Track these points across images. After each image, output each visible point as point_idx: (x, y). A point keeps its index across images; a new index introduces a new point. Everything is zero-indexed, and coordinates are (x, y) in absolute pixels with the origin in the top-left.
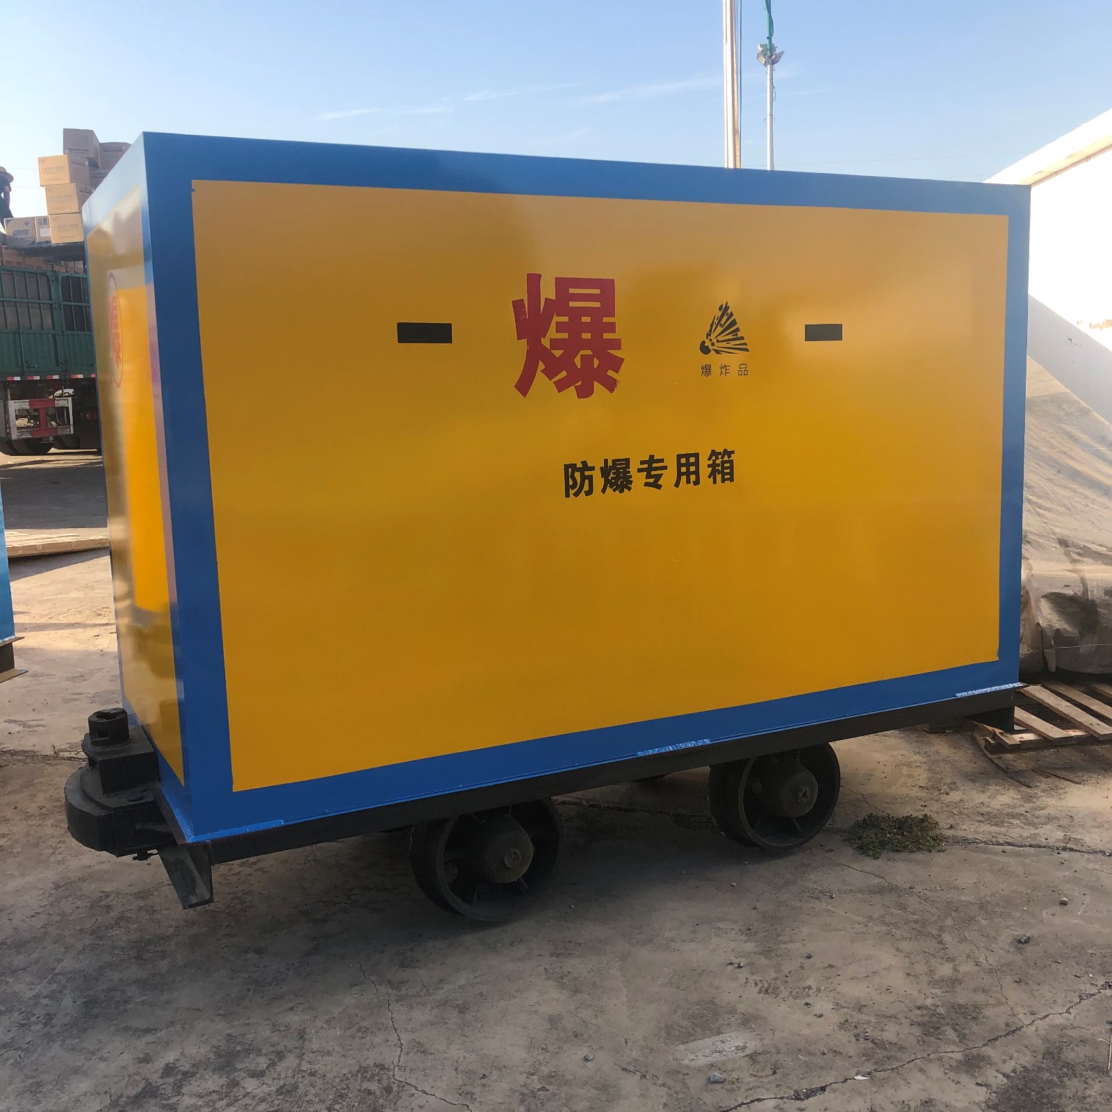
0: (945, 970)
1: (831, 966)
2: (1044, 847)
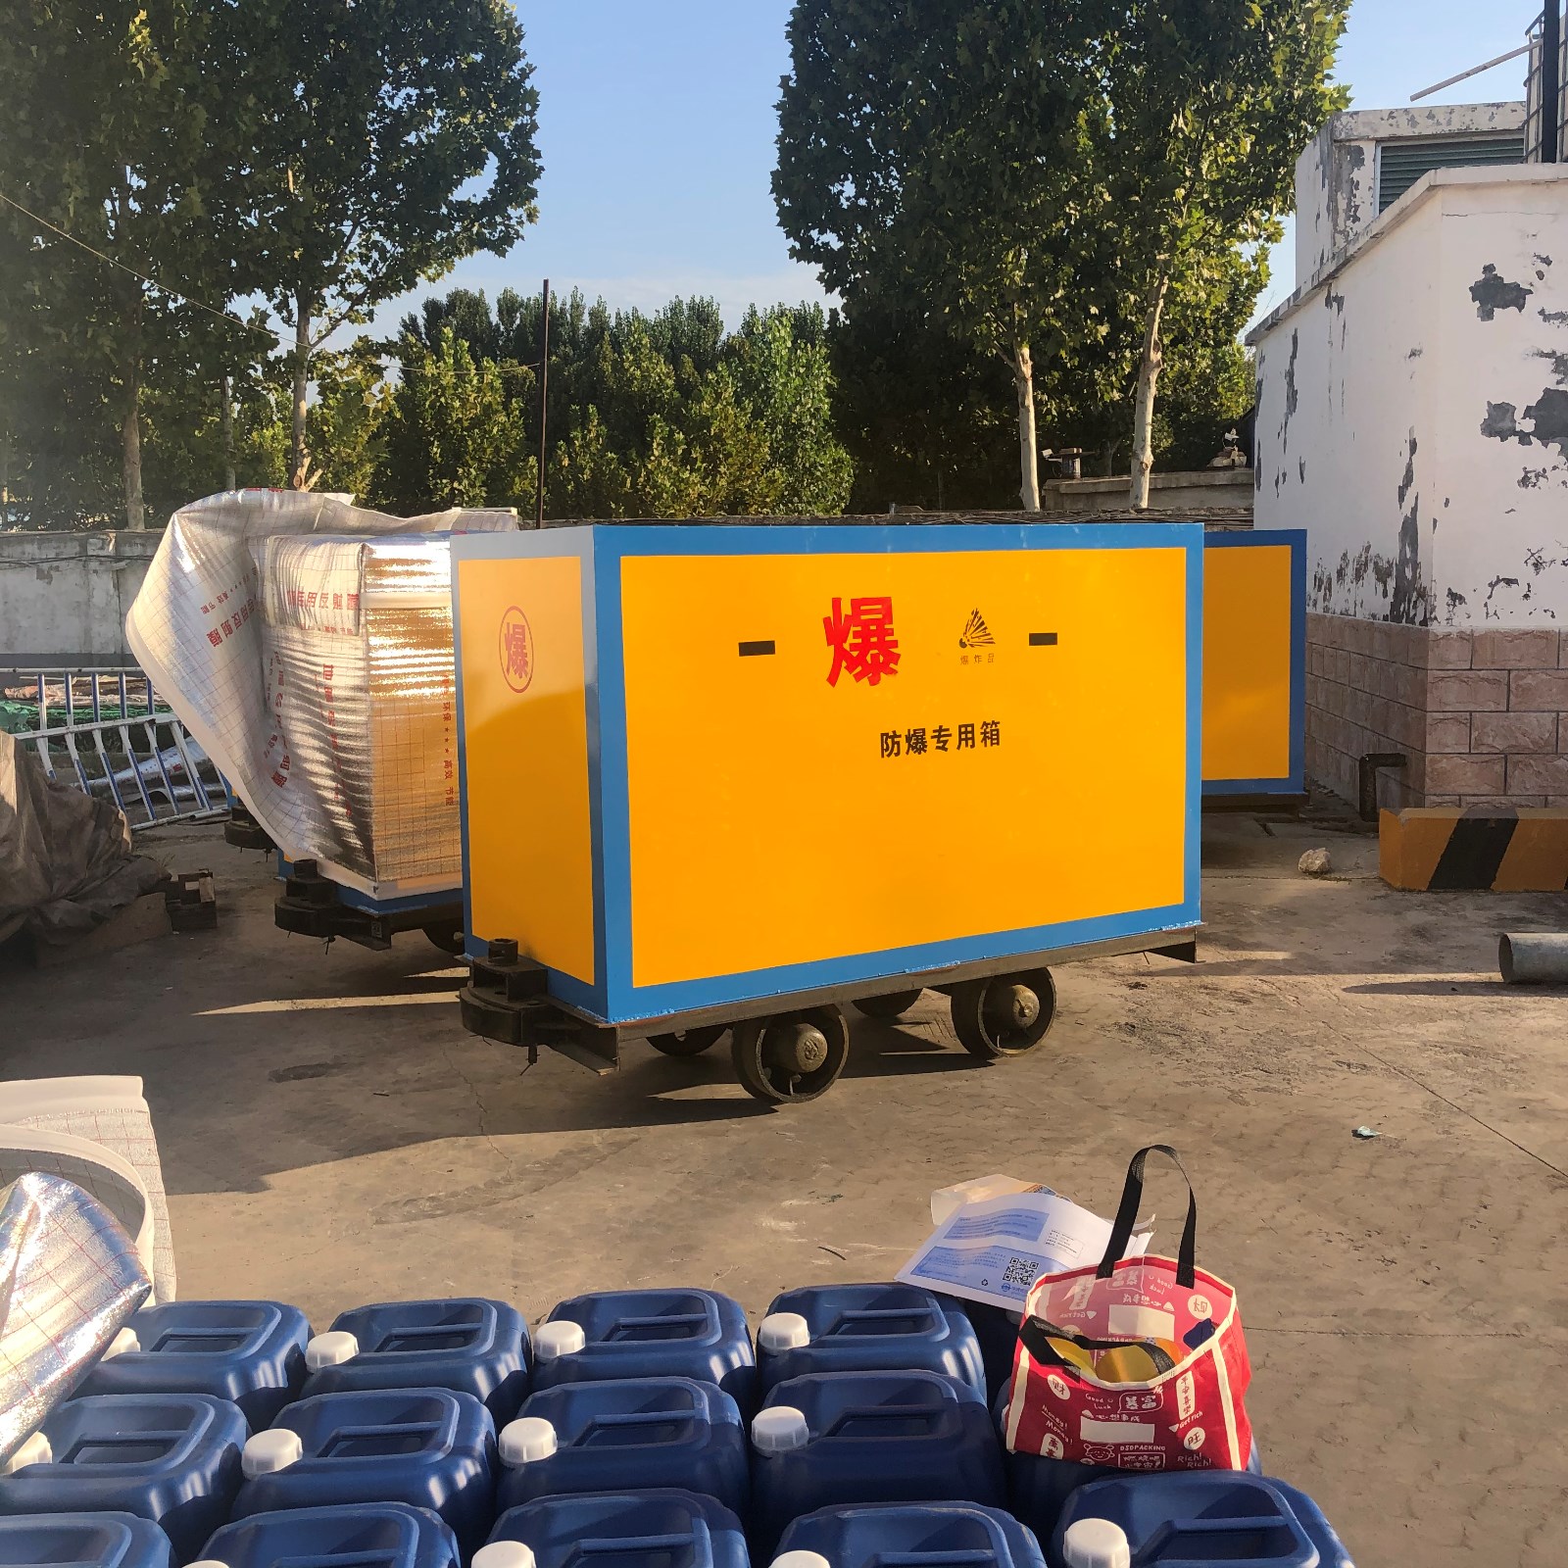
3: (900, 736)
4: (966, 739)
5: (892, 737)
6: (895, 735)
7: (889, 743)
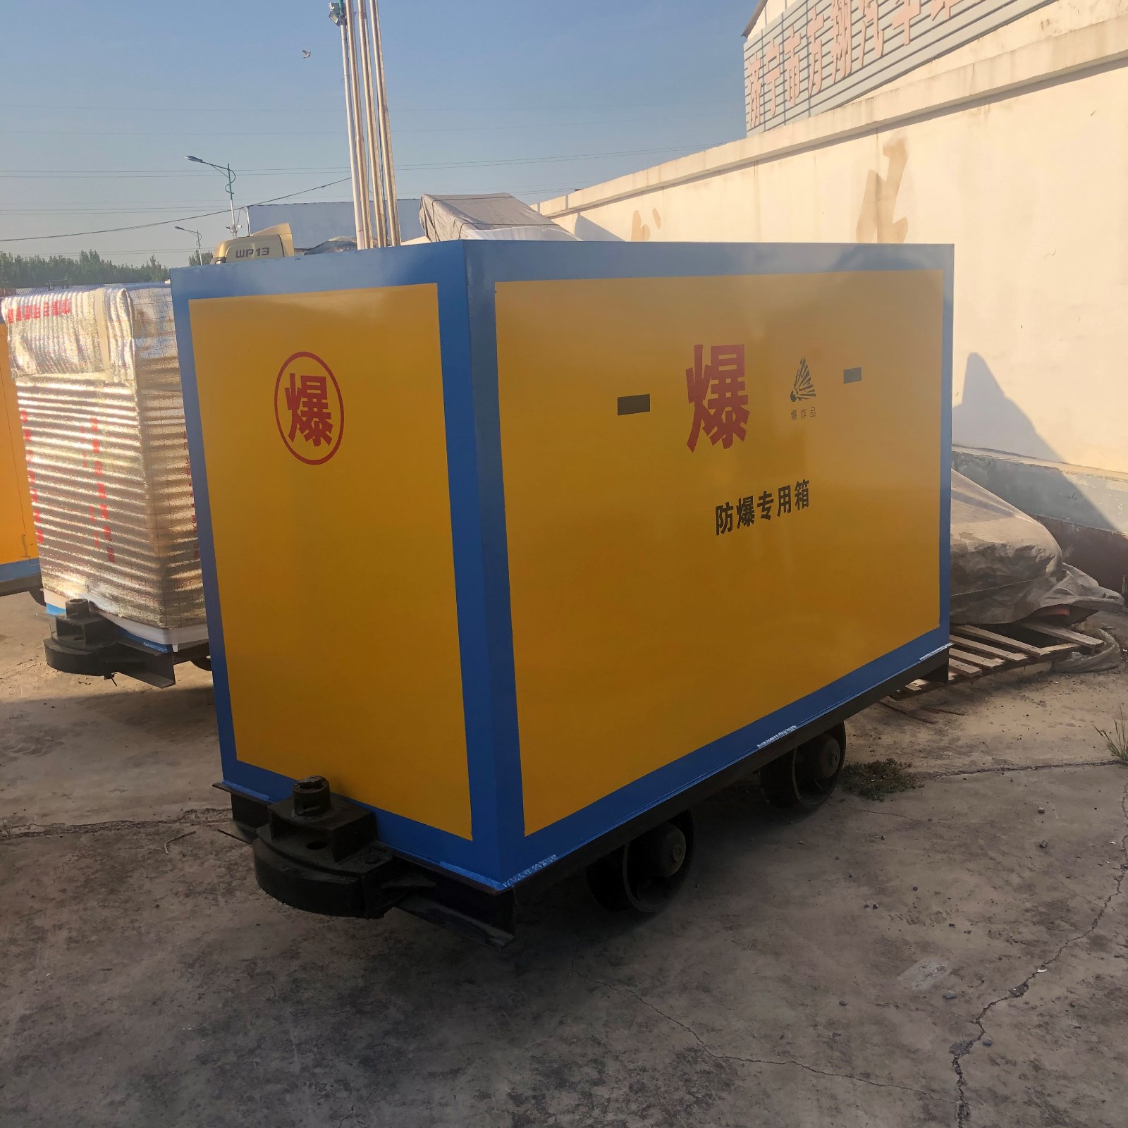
0: (1015, 879)
1: (937, 893)
2: (988, 770)
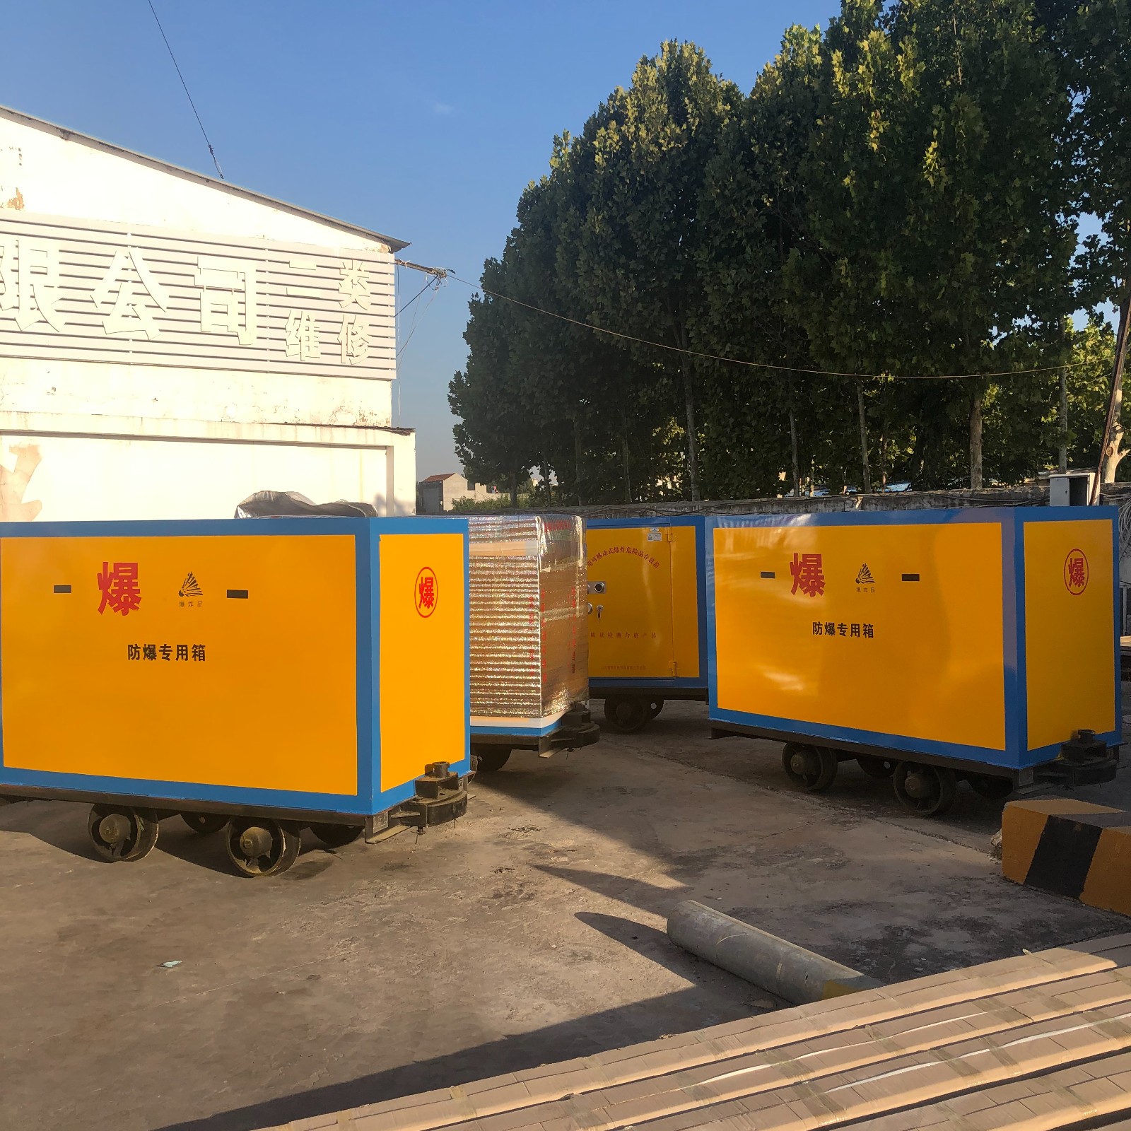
3: (139, 648)
4: (182, 655)
5: (135, 648)
6: (137, 647)
7: (133, 651)
